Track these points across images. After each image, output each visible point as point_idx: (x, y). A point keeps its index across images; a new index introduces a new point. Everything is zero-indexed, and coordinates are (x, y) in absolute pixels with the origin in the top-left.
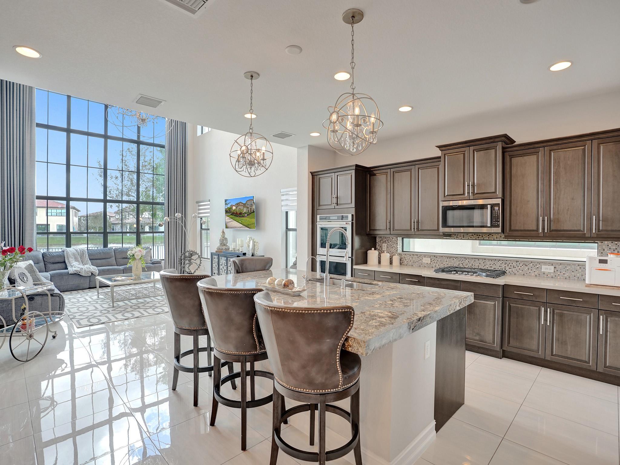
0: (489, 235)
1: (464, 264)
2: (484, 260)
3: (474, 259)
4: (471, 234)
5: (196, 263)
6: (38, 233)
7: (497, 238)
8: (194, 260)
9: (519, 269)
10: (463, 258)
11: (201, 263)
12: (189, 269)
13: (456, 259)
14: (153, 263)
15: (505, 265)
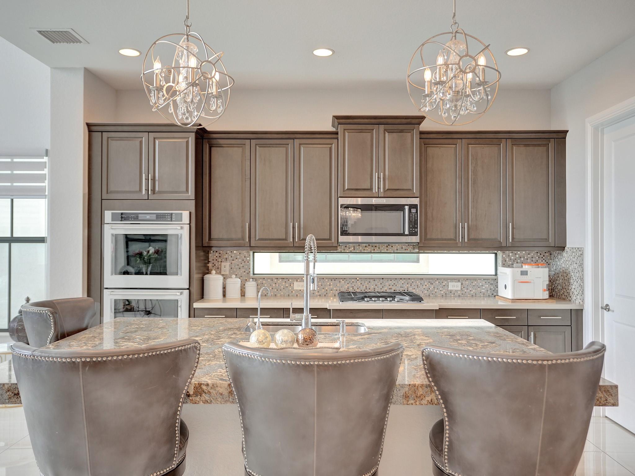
0: (387, 247)
1: (355, 287)
2: (381, 280)
3: (368, 280)
4: (364, 245)
7: (397, 250)
9: (424, 289)
10: (353, 278)
13: (343, 280)
15: (408, 285)
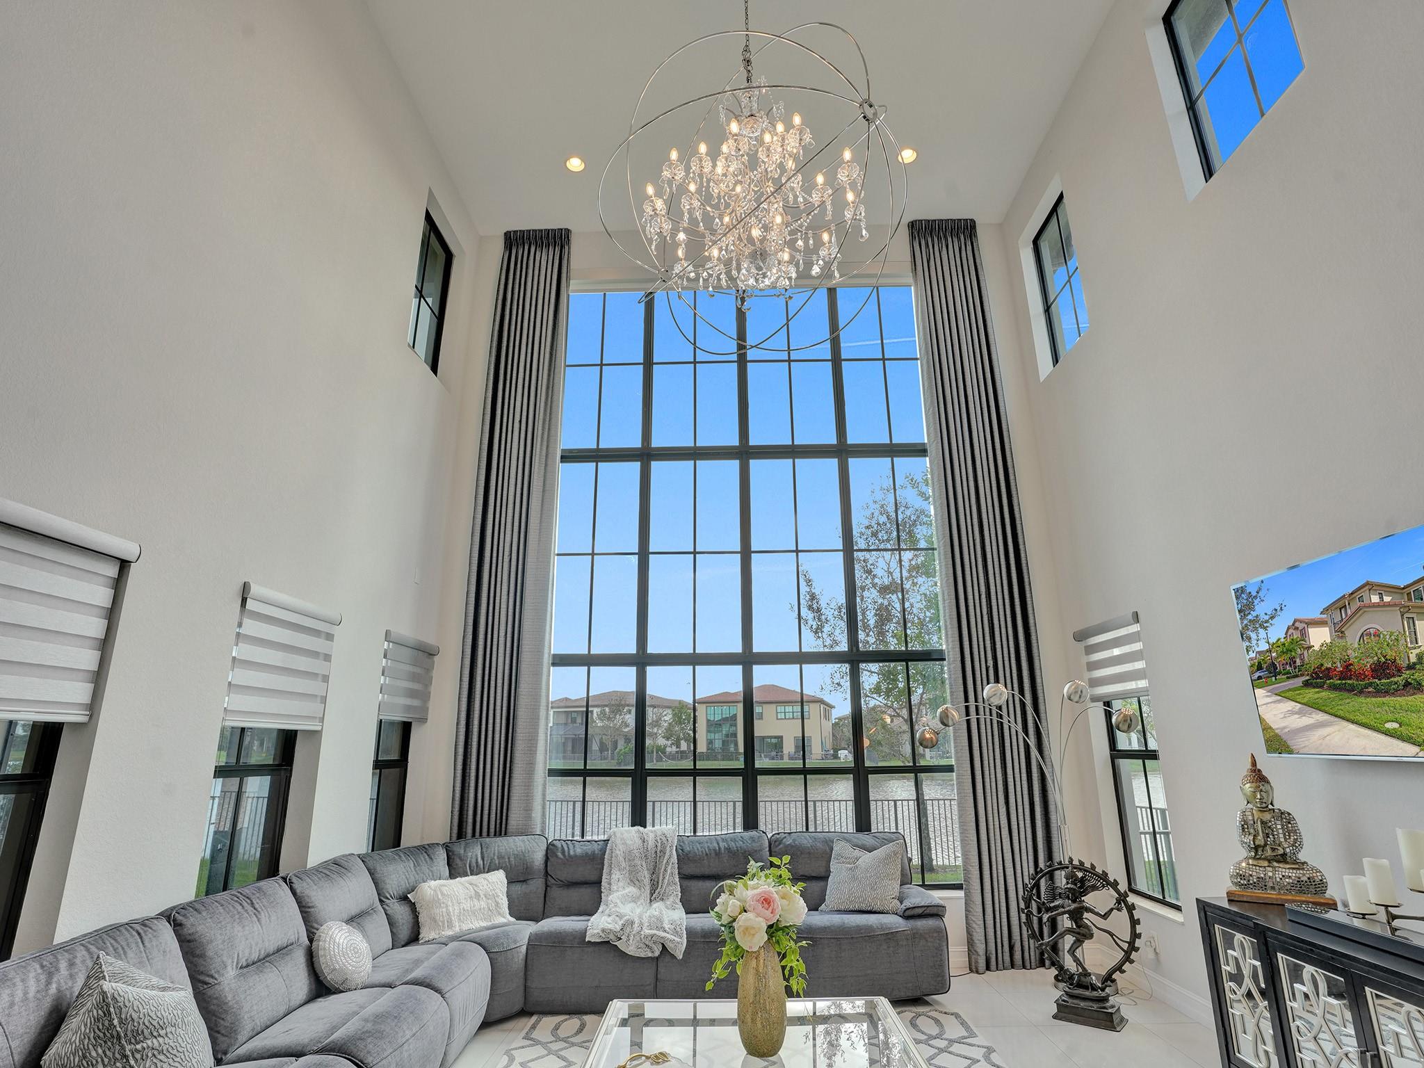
5: (1111, 935)
6: (552, 773)
8: (1097, 914)
11: (1135, 936)
12: (1076, 960)
14: (909, 913)
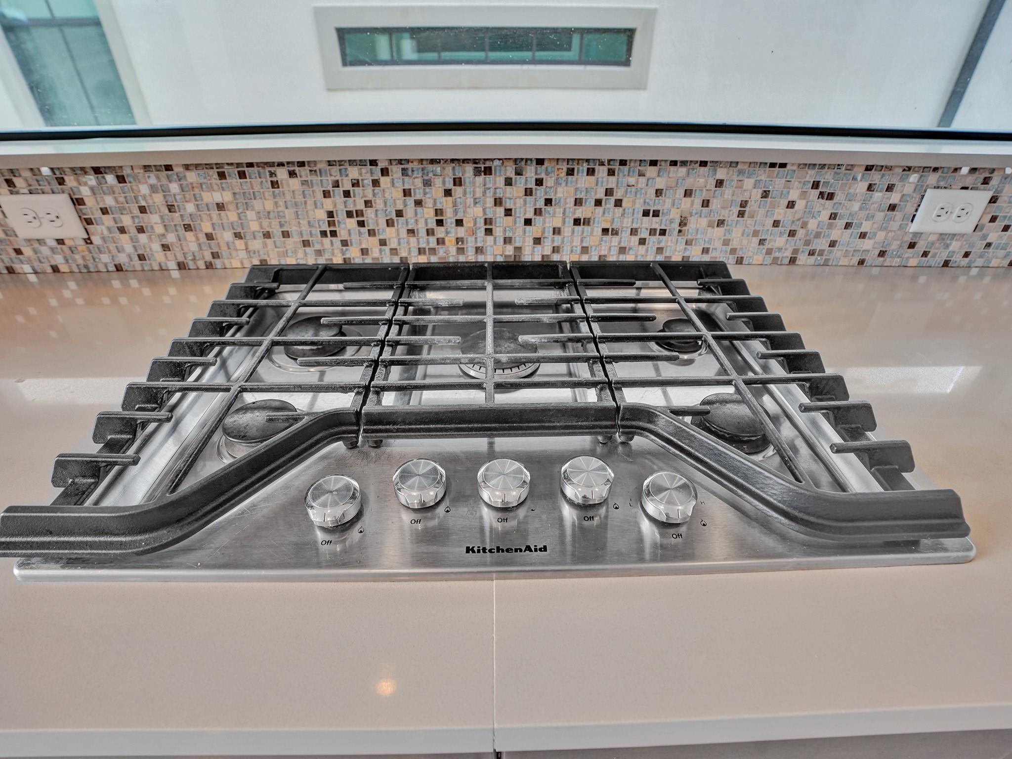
1: (369, 214)
9: (776, 224)
10: (352, 162)
13: (292, 174)
15: (686, 203)
